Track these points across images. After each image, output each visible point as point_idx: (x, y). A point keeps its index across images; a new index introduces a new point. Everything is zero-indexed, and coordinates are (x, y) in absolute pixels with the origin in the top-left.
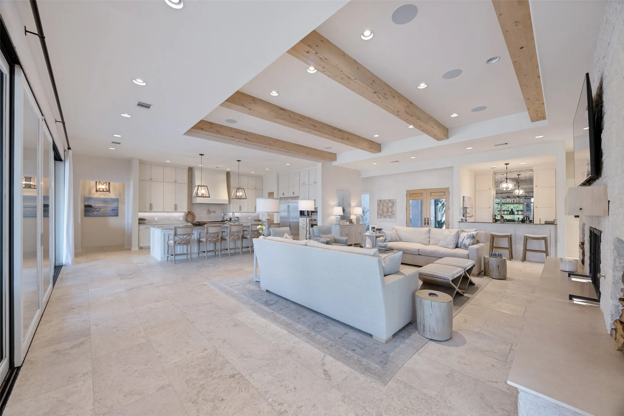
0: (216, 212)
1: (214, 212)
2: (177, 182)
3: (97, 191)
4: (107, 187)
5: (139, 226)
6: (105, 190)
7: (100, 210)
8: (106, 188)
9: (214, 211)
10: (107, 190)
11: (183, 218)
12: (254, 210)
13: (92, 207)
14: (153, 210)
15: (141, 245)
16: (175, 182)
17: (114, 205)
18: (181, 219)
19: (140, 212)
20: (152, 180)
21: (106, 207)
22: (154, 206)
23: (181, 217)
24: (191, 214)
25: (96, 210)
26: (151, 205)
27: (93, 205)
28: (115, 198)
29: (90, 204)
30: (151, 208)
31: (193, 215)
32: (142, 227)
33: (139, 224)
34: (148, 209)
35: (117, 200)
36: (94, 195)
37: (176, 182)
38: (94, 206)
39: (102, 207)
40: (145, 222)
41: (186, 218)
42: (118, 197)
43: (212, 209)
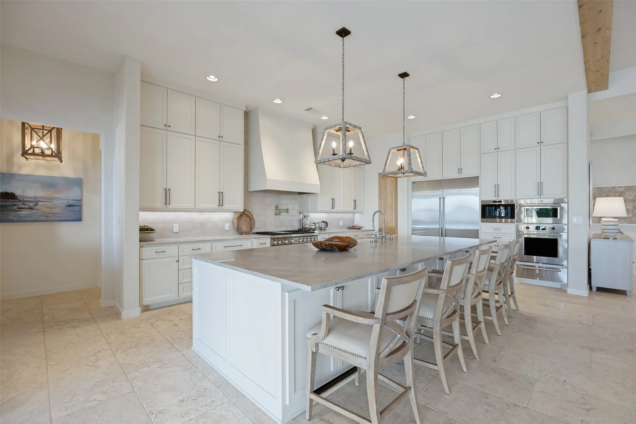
0: (290, 211)
1: (287, 211)
2: (223, 139)
3: (25, 153)
4: (53, 146)
5: (141, 247)
6: (48, 152)
7: (36, 205)
8: (50, 148)
9: (286, 209)
10: (52, 152)
11: (231, 223)
12: (353, 207)
13: (17, 199)
14: (173, 205)
15: (147, 301)
16: (218, 139)
17: (72, 195)
18: (227, 226)
19: (142, 209)
20: (169, 129)
21: (52, 199)
22: (174, 195)
23: (227, 222)
24: (247, 216)
25: (28, 207)
26: (167, 192)
27: (18, 192)
28: (74, 178)
29: (10, 191)
30: (167, 201)
31: (250, 219)
32: (149, 251)
33: (140, 241)
34: (160, 203)
35: (78, 183)
36: (21, 167)
37: (221, 138)
38: (20, 196)
39: (42, 198)
40: (152, 235)
41: (238, 225)
42: (81, 176)
43: (285, 203)
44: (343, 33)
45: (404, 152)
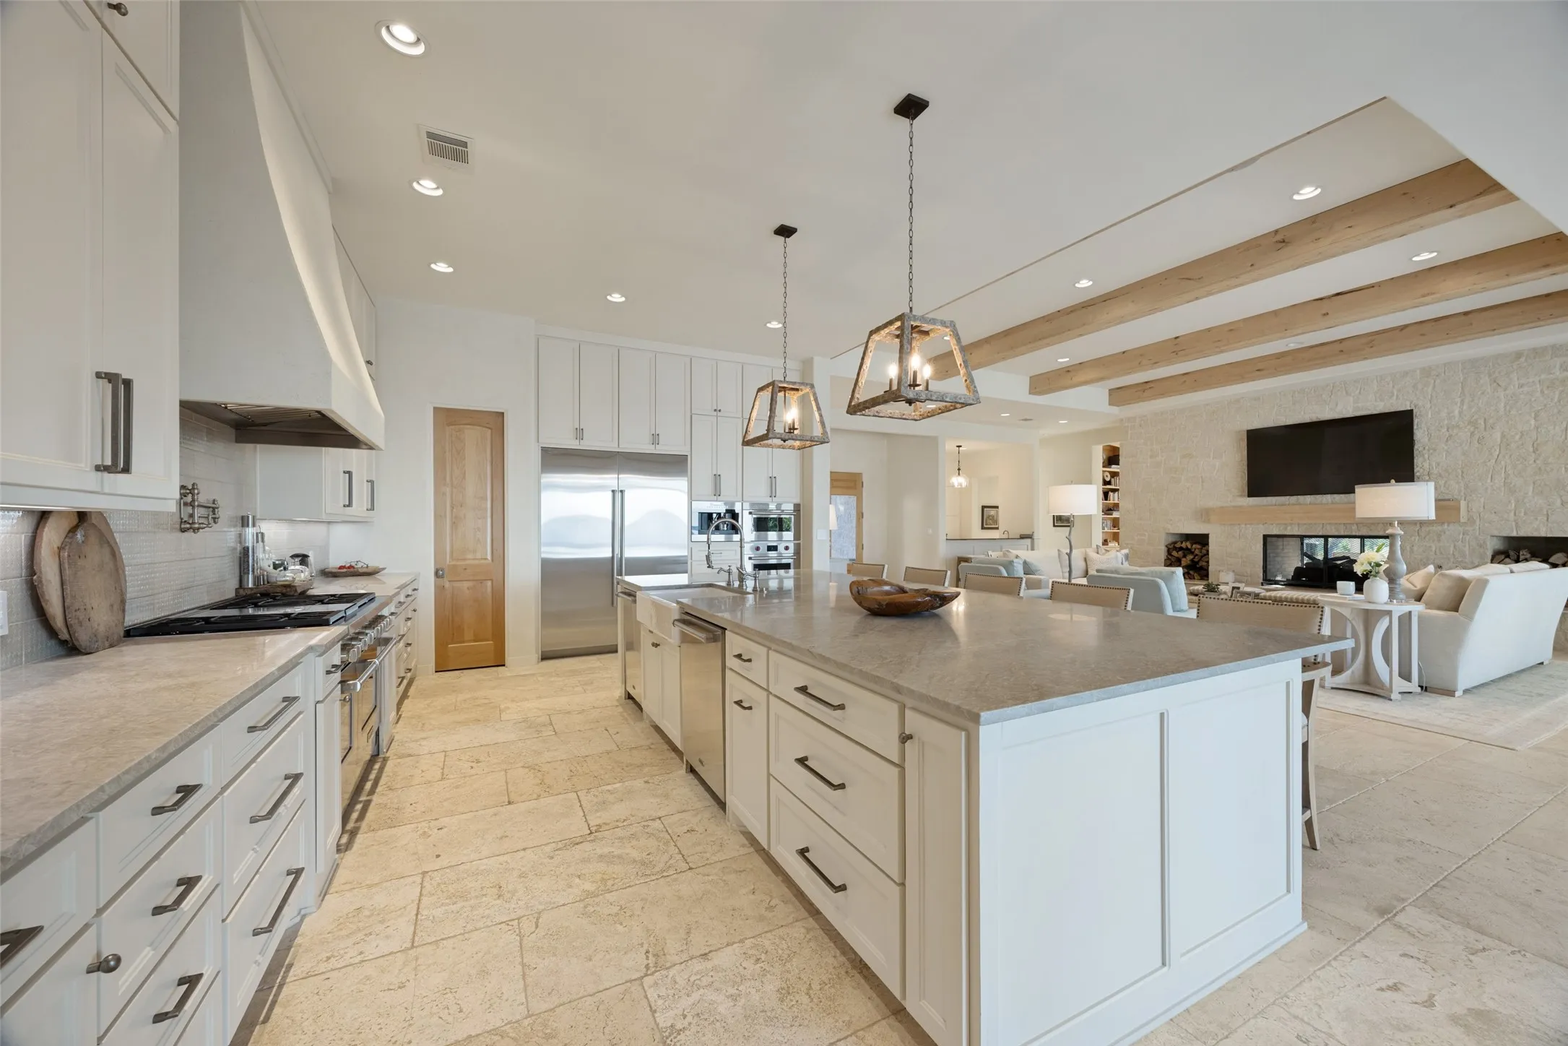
0: (220, 515)
1: (213, 512)
24: (102, 537)
31: (112, 552)
44: (911, 107)
45: (785, 395)
